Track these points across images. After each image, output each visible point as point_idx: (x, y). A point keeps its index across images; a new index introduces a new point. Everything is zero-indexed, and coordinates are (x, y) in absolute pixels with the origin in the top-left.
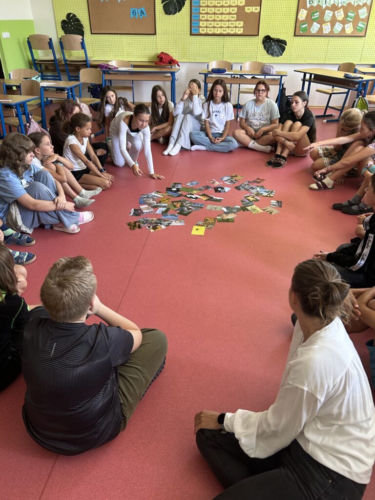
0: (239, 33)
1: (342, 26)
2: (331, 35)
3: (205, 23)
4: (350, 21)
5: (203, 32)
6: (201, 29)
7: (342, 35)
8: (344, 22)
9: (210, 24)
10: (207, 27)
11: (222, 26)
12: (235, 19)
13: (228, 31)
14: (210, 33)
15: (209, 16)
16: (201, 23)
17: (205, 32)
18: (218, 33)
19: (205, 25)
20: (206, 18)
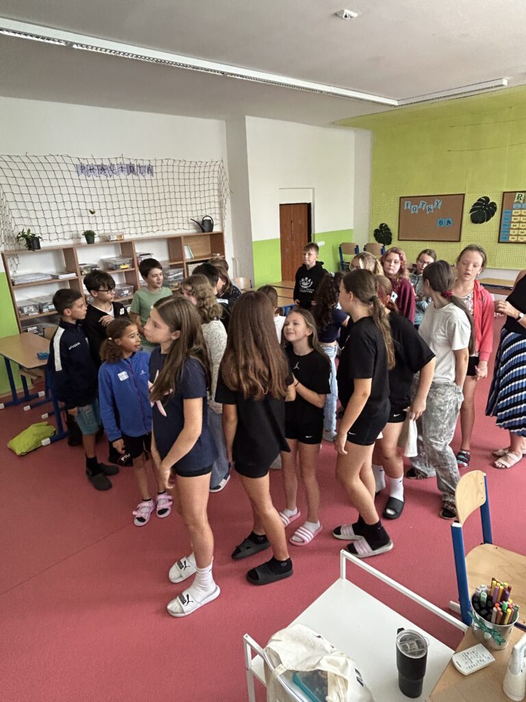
3: (516, 232)
6: (510, 237)
9: (522, 232)
10: (518, 235)
14: (522, 241)
15: (521, 224)
16: (511, 232)
17: (515, 240)
20: (517, 227)
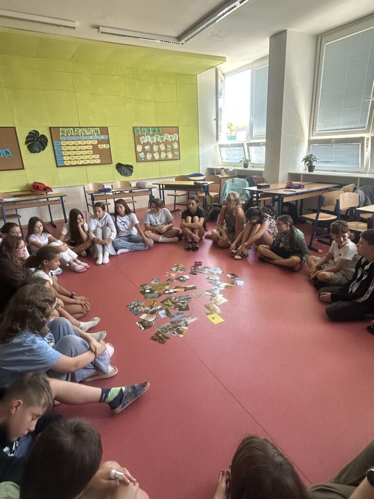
0: (98, 162)
1: (165, 154)
2: (160, 160)
3: (68, 158)
4: (169, 151)
5: (67, 164)
6: (65, 162)
7: (167, 159)
8: (166, 151)
9: (72, 158)
11: (83, 158)
12: (92, 153)
13: (88, 162)
14: (74, 164)
15: (70, 152)
16: (65, 158)
18: (81, 164)
19: (69, 159)
20: (68, 154)
